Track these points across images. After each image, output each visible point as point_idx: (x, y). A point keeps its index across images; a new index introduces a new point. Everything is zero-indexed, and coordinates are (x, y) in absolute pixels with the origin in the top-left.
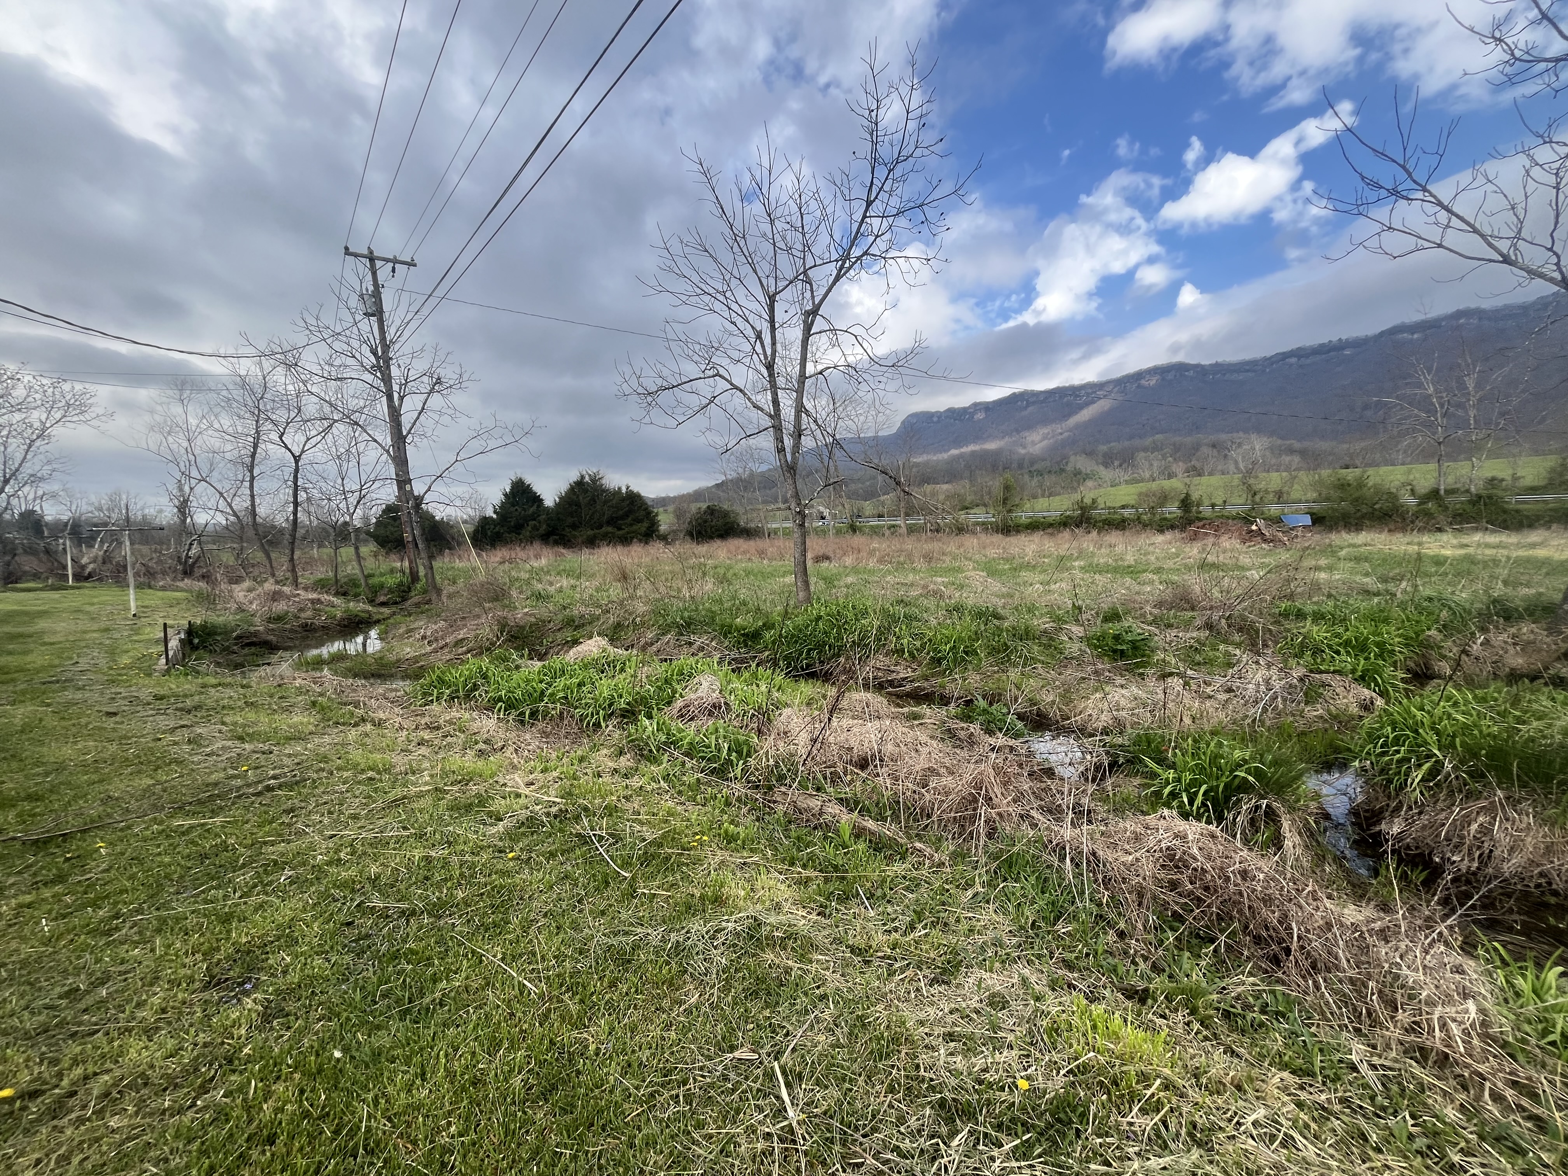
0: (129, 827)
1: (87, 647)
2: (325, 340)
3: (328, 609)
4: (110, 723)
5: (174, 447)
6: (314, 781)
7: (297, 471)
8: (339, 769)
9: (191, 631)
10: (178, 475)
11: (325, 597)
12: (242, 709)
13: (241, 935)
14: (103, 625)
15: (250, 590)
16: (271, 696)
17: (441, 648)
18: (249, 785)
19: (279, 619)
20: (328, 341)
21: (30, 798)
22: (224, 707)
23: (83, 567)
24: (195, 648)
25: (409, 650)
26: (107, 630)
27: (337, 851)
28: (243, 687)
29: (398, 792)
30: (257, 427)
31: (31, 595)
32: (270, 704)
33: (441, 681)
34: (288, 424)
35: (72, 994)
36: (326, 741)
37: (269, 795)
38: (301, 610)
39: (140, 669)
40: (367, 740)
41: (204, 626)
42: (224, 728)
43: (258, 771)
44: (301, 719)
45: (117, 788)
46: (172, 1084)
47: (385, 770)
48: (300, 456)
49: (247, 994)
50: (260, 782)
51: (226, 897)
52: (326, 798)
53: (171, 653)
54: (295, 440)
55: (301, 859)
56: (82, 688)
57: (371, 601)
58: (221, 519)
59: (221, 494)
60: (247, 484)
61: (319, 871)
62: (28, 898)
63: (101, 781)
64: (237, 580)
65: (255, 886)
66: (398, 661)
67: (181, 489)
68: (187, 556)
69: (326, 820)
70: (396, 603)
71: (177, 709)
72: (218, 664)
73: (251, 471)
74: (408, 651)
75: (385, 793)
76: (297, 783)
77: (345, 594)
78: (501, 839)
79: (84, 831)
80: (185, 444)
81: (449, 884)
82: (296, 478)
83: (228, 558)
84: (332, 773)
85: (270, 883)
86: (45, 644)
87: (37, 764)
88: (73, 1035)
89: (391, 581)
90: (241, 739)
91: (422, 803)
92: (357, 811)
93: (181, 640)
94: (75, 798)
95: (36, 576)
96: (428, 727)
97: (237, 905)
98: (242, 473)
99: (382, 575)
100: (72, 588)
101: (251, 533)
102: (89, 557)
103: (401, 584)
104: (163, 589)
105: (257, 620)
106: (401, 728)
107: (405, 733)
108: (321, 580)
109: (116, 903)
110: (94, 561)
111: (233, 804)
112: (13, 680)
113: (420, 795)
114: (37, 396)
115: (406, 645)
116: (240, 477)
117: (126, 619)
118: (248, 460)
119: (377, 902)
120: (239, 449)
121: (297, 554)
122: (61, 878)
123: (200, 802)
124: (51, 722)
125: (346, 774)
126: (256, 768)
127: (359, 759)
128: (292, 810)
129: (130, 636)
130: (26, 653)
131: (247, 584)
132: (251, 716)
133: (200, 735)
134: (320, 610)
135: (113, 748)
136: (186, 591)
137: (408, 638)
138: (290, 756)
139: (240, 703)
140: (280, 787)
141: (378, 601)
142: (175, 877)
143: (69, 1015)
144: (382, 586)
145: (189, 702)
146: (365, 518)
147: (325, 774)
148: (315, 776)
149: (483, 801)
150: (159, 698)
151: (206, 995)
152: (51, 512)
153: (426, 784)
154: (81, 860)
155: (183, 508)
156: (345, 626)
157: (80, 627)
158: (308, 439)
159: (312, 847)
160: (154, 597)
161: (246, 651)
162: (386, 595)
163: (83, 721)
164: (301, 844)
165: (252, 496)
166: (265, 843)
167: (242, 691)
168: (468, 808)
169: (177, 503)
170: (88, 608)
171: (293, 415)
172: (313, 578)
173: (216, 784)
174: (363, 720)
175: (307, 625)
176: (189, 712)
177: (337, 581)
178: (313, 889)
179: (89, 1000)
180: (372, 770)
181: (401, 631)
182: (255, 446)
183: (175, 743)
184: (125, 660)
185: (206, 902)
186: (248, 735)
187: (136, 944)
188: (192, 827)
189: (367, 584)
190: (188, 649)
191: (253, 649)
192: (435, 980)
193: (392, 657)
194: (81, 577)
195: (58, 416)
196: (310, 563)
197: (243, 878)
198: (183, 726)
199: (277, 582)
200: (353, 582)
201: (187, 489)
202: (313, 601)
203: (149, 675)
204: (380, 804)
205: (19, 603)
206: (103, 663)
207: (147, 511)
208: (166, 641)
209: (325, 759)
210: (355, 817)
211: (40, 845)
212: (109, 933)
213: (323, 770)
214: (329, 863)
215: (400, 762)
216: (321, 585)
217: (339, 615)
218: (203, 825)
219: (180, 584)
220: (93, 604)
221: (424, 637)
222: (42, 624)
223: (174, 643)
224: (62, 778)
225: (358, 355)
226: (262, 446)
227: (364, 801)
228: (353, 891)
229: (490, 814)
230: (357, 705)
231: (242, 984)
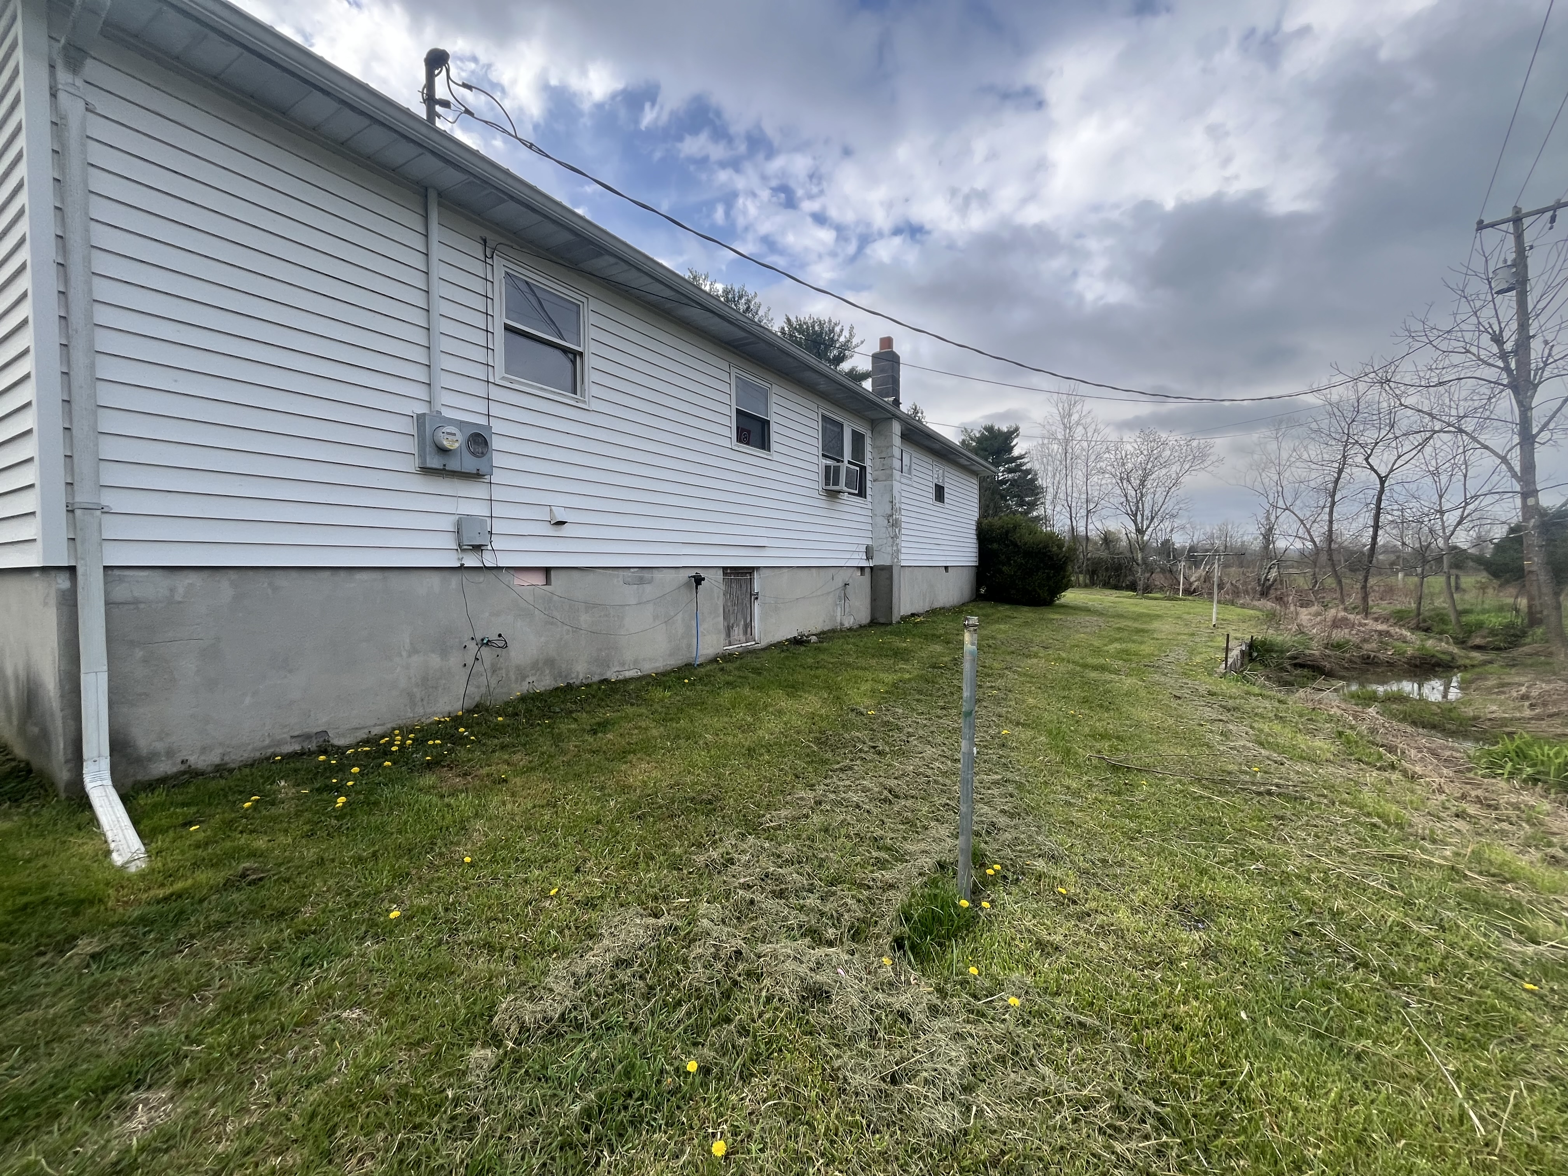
0: (1164, 779)
1: (1177, 645)
2: (1431, 342)
3: (1398, 644)
4: (1174, 704)
5: (1266, 481)
6: (1312, 803)
7: (1382, 491)
8: (1342, 802)
9: (1252, 645)
10: (1267, 506)
11: (1395, 630)
12: (1271, 721)
13: (1208, 888)
14: (1191, 630)
15: (1318, 614)
16: (1301, 716)
17: (1550, 716)
18: (1253, 784)
19: (1339, 646)
20: (1434, 343)
21: (1118, 738)
22: (1256, 714)
23: (1191, 584)
24: (1252, 660)
25: (1495, 708)
26: (1193, 634)
27: (1310, 871)
28: (1280, 701)
29: (1400, 849)
30: (1344, 451)
31: (1155, 602)
32: (1297, 723)
33: (1521, 754)
34: (1377, 443)
35: (1104, 861)
36: (1337, 773)
37: (1267, 798)
38: (1365, 640)
39: (1206, 669)
40: (1388, 789)
41: (1263, 643)
42: (1251, 732)
43: (1267, 776)
44: (1321, 745)
45: (1165, 749)
46: (1134, 948)
47: (1397, 825)
48: (1387, 476)
49: (1197, 929)
50: (1264, 784)
51: (1207, 857)
52: (1318, 822)
53: (1230, 661)
54: (1382, 461)
55: (1274, 860)
56: (1165, 675)
57: (1461, 642)
58: (1298, 545)
59: (1302, 521)
60: (1327, 510)
61: (1286, 879)
62: (1101, 797)
63: (1157, 742)
64: (1305, 604)
65: (1231, 861)
66: (1475, 718)
67: (1268, 518)
68: (1267, 580)
69: (1310, 841)
70: (1499, 649)
71: (1221, 706)
72: (1268, 678)
73: (1333, 496)
74: (1493, 709)
75: (1384, 844)
76: (1296, 799)
77: (1427, 630)
78: (1524, 962)
79: (1139, 770)
80: (1276, 477)
81: (1421, 965)
82: (1379, 500)
83: (1303, 583)
84: (1333, 804)
85: (1242, 865)
86: (1153, 639)
87: (1128, 718)
88: (1099, 884)
89: (1495, 621)
90: (1261, 744)
91: (1425, 874)
92: (1345, 847)
93: (1242, 652)
94: (1140, 747)
95: (1161, 589)
96: (1478, 800)
97: (1211, 865)
98: (1324, 500)
99: (1484, 611)
100: (1181, 599)
101: (1324, 557)
102: (1196, 575)
103: (1510, 626)
104: (1243, 606)
105: (1314, 644)
106: (1441, 791)
107: (1443, 797)
108: (1399, 611)
109: (1141, 824)
110: (1198, 579)
111: (1237, 792)
112: (1130, 660)
113: (1429, 865)
114: (1176, 454)
115: (1493, 701)
116: (1321, 504)
117: (1208, 628)
118: (1331, 486)
119: (1330, 931)
120: (1321, 477)
121: (1372, 581)
122: (1119, 794)
123: (1213, 781)
124: (1143, 693)
125: (1348, 810)
126: (1266, 772)
127: (1369, 802)
128: (1282, 818)
129: (1206, 642)
130: (1142, 643)
131: (1315, 609)
132: (1277, 727)
133: (1230, 731)
134: (1387, 644)
135: (1171, 721)
136: (1260, 610)
137: (1498, 693)
138: (1298, 773)
139: (1271, 715)
140: (1279, 795)
141: (1470, 643)
142: (1180, 826)
143: (1100, 872)
144: (1480, 625)
145: (1231, 703)
146: (1480, 541)
147: (1325, 801)
148: (1314, 799)
149: (1516, 909)
150: (1211, 694)
151: (1171, 912)
152: (1180, 541)
153: (1445, 858)
154: (1131, 787)
155: (1268, 536)
156: (1416, 666)
157: (1178, 630)
158: (1399, 457)
159: (1287, 855)
160: (1233, 613)
161: (1298, 672)
162: (1484, 637)
163: (1160, 697)
164: (1281, 849)
165: (1331, 522)
166: (1251, 834)
167: (1277, 704)
168: (1488, 907)
169: (1263, 530)
170: (1186, 616)
171: (1383, 433)
172: (1392, 608)
173: (1230, 773)
174: (1393, 767)
175: (1369, 657)
176: (1229, 710)
177: (1419, 614)
178: (1275, 889)
179: (1110, 871)
180: (1379, 817)
181: (1489, 683)
182: (1340, 472)
183: (1211, 732)
184: (1198, 660)
185: (1193, 852)
186: (1269, 743)
187: (1143, 854)
188: (1202, 797)
189: (1458, 622)
190: (1246, 660)
191: (1305, 672)
192: (1361, 1033)
193: (1470, 712)
194: (1188, 592)
195: (1187, 467)
196: (1390, 591)
197: (1226, 851)
198: (1221, 720)
199: (1345, 609)
200: (1442, 619)
201: (1273, 519)
202: (1380, 633)
203: (1210, 675)
204: (1373, 851)
205: (1147, 608)
206: (1183, 659)
207: (1245, 538)
208: (1227, 650)
209: (1332, 788)
210: (1341, 852)
211: (1115, 768)
212: (1132, 839)
213: (1325, 797)
214: (1298, 877)
215: (1420, 822)
216: (1400, 618)
217: (1410, 652)
218: (1209, 798)
219: (1256, 603)
220: (1189, 613)
221: (1525, 697)
222: (1156, 625)
223: (1235, 653)
224: (1137, 732)
225: (1474, 350)
226: (1347, 470)
227: (1356, 841)
228: (1311, 910)
229: (1521, 930)
230: (1391, 749)
231: (1197, 921)
